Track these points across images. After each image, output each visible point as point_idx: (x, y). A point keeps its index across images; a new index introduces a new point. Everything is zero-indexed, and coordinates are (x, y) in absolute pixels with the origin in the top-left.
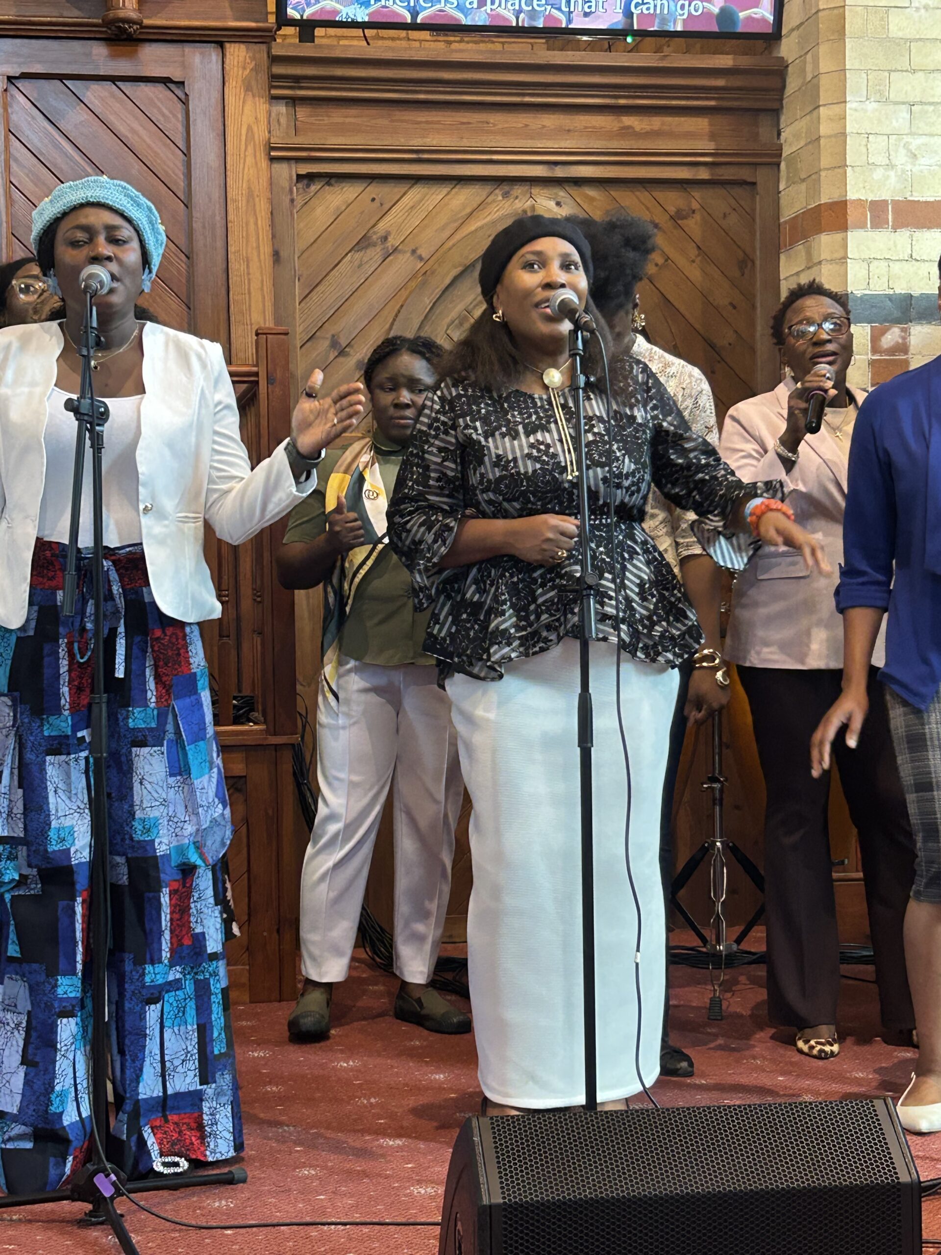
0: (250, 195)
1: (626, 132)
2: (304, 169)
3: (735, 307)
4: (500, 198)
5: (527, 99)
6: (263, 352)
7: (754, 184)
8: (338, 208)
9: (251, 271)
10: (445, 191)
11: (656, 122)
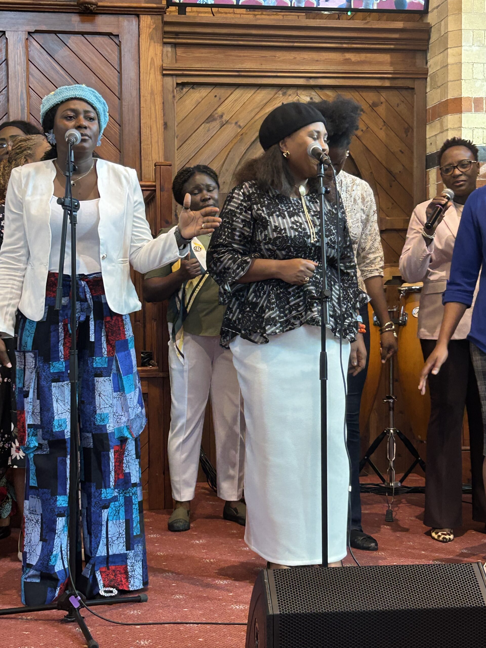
0: (152, 93)
1: (347, 62)
2: (180, 80)
3: (402, 153)
4: (281, 95)
5: (296, 44)
6: (158, 175)
7: (413, 89)
8: (197, 100)
9: (152, 133)
10: (253, 91)
11: (363, 56)
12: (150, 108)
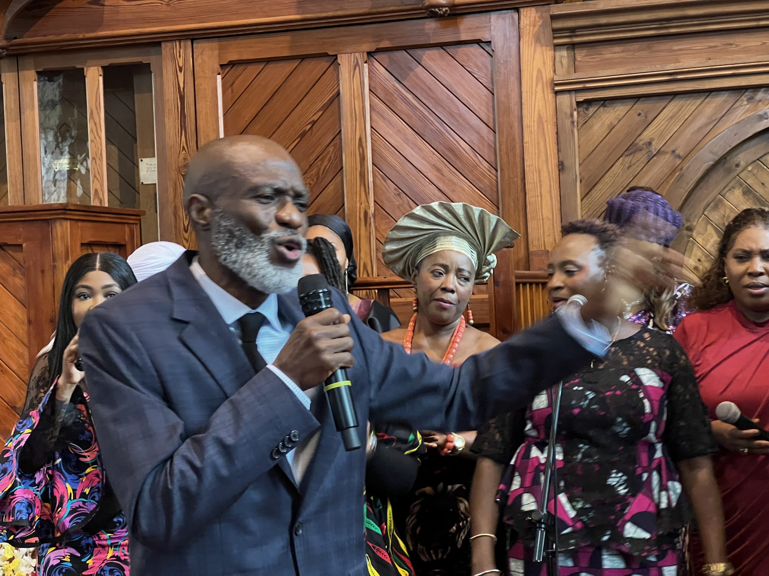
0: (540, 121)
2: (582, 97)
4: (745, 103)
8: (611, 123)
9: (542, 179)
10: (699, 102)
12: (538, 143)
